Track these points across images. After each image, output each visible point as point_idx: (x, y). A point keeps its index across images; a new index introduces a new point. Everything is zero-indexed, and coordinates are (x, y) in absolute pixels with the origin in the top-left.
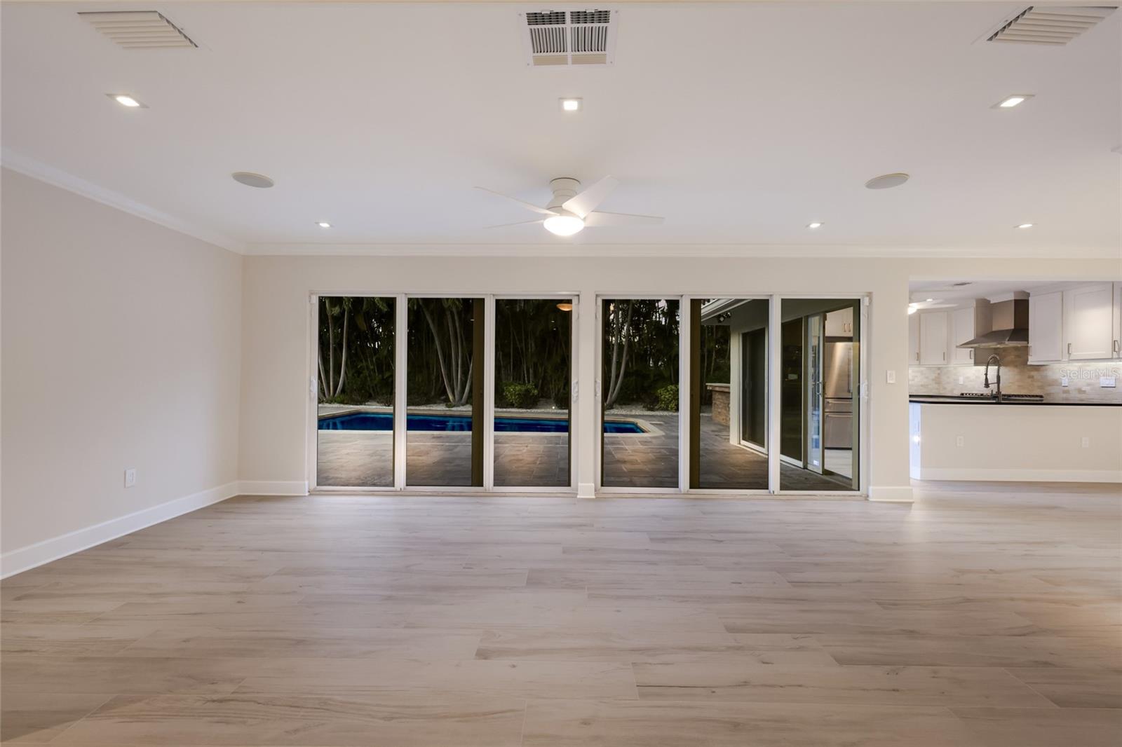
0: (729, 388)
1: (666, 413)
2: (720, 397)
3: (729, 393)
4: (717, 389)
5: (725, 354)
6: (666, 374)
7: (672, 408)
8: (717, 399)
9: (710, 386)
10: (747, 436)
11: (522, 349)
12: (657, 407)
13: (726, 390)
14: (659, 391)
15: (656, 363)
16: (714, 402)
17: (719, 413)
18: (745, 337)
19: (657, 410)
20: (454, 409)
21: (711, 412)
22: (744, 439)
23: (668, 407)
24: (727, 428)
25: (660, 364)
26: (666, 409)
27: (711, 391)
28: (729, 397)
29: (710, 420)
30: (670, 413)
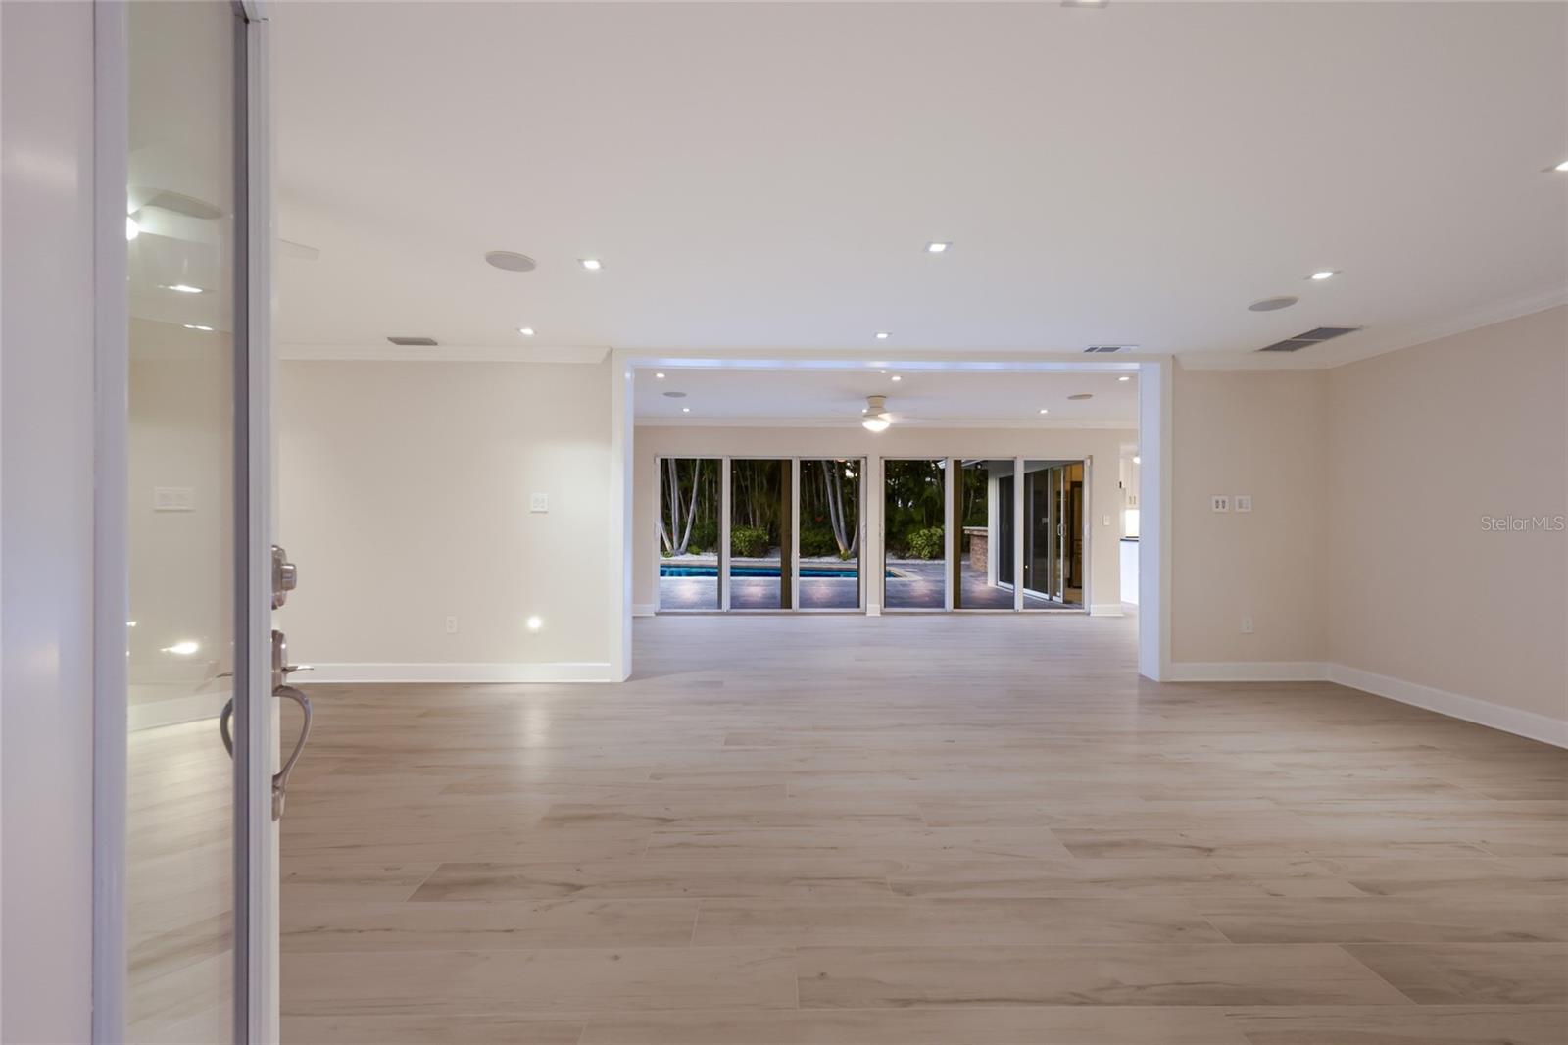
0: (986, 531)
1: (918, 561)
2: (978, 542)
3: (986, 537)
4: (975, 533)
5: (982, 493)
6: (918, 517)
8: (975, 544)
9: (968, 530)
10: (1003, 578)
11: (746, 487)
12: (907, 555)
13: (985, 534)
14: (910, 536)
15: (905, 504)
16: (972, 548)
17: (978, 559)
18: (1001, 481)
19: (909, 558)
20: (673, 558)
21: (969, 559)
22: (1001, 580)
23: (920, 554)
24: (985, 574)
25: (910, 504)
26: (919, 557)
27: (969, 535)
28: (987, 542)
29: (969, 566)
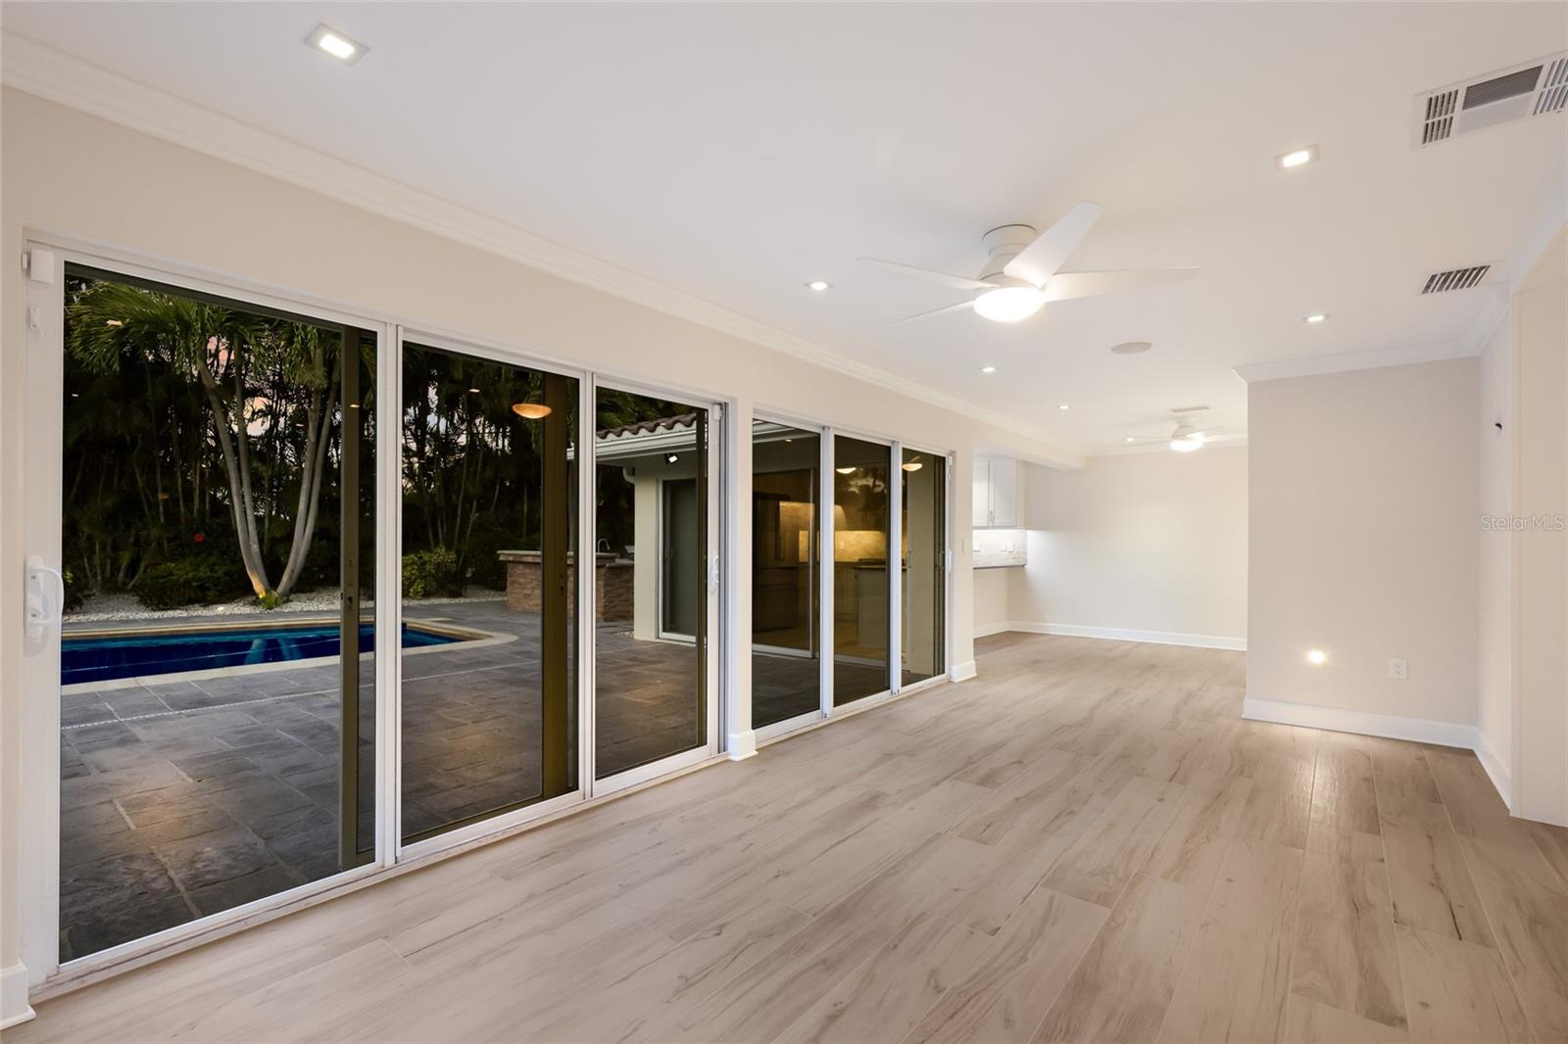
7: (416, 593)
10: (668, 625)
22: (665, 631)
30: (416, 602)
